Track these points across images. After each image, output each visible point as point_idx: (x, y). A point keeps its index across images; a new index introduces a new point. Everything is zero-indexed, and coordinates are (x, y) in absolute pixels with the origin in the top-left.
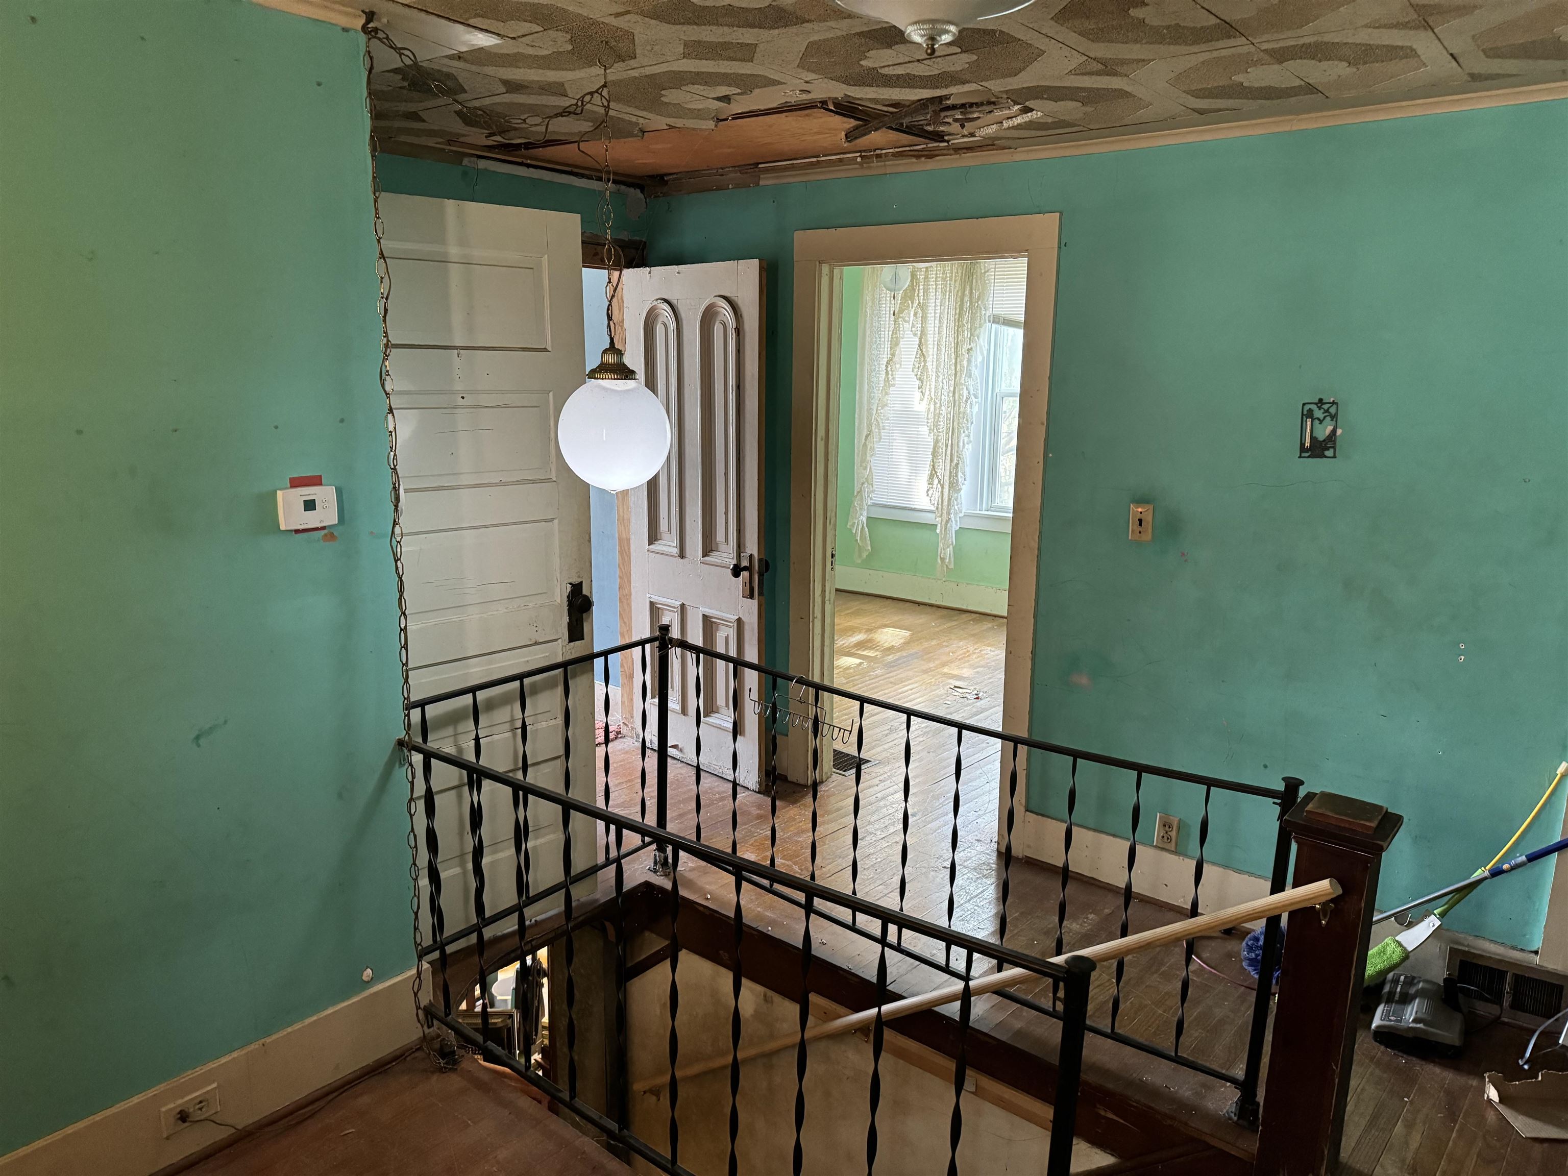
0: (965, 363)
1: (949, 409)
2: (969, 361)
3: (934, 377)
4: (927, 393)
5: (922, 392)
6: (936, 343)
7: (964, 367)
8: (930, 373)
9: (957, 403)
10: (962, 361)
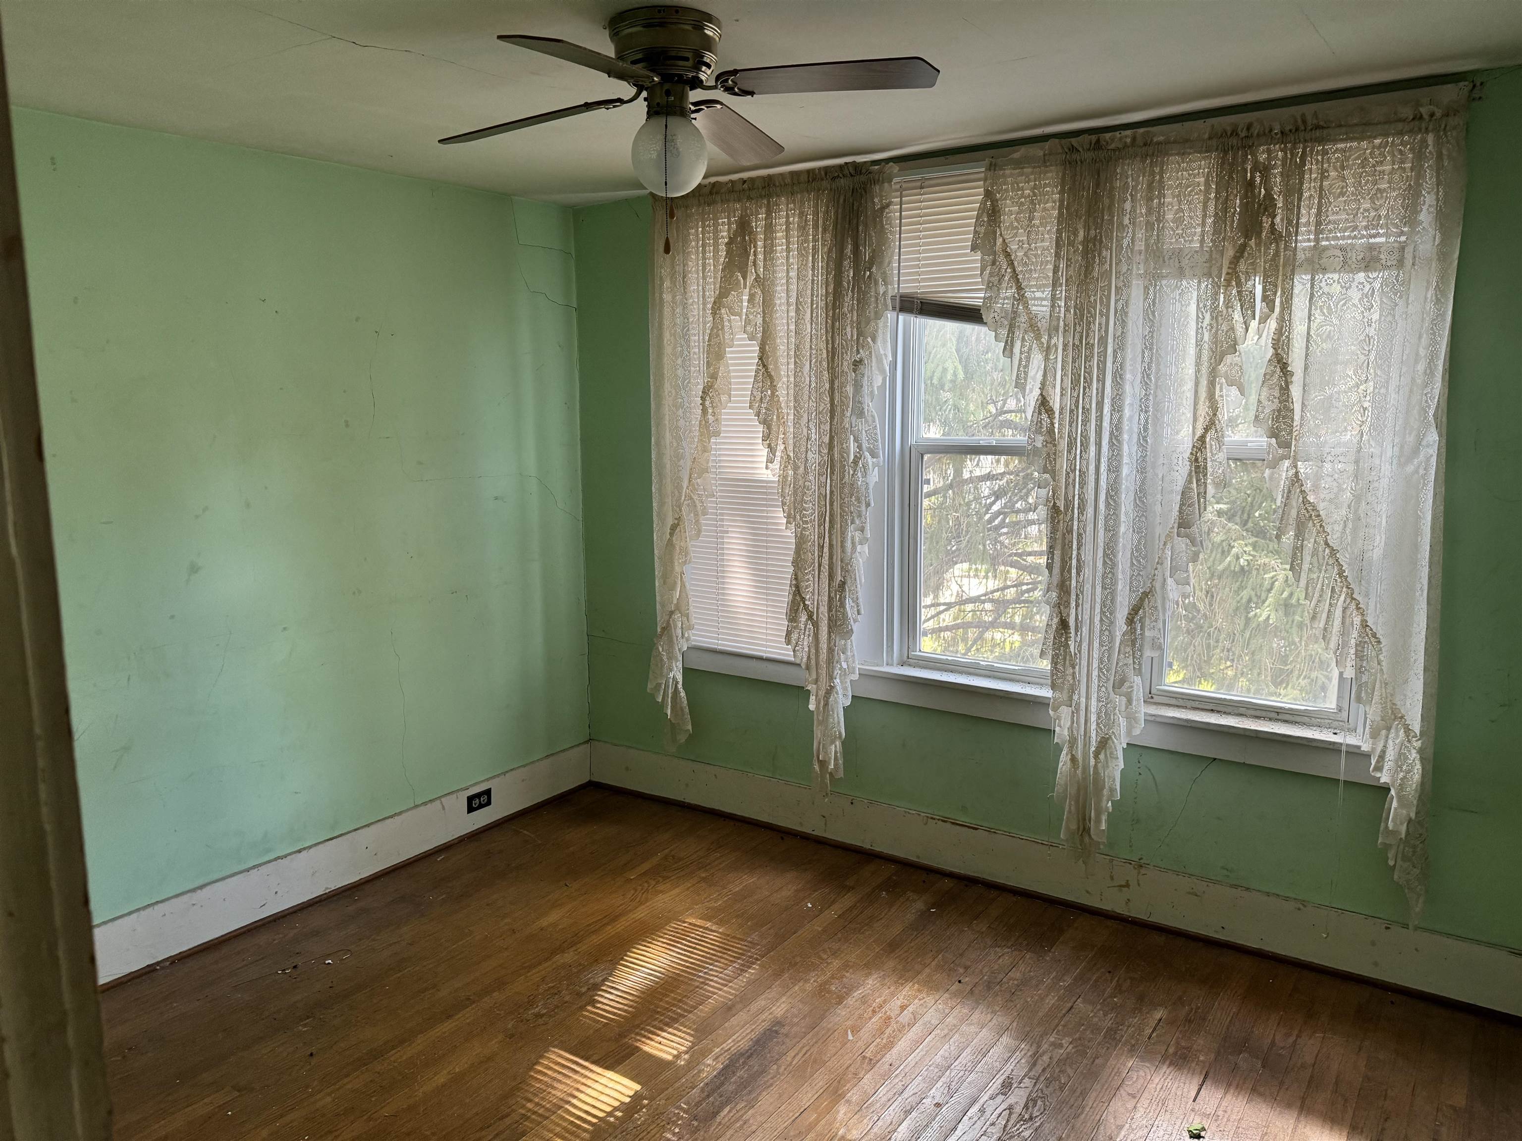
0: (850, 389)
1: (823, 479)
2: (858, 386)
3: (791, 417)
4: (781, 447)
5: (769, 446)
6: (792, 353)
7: (847, 397)
8: (785, 411)
9: (838, 466)
10: (843, 386)
